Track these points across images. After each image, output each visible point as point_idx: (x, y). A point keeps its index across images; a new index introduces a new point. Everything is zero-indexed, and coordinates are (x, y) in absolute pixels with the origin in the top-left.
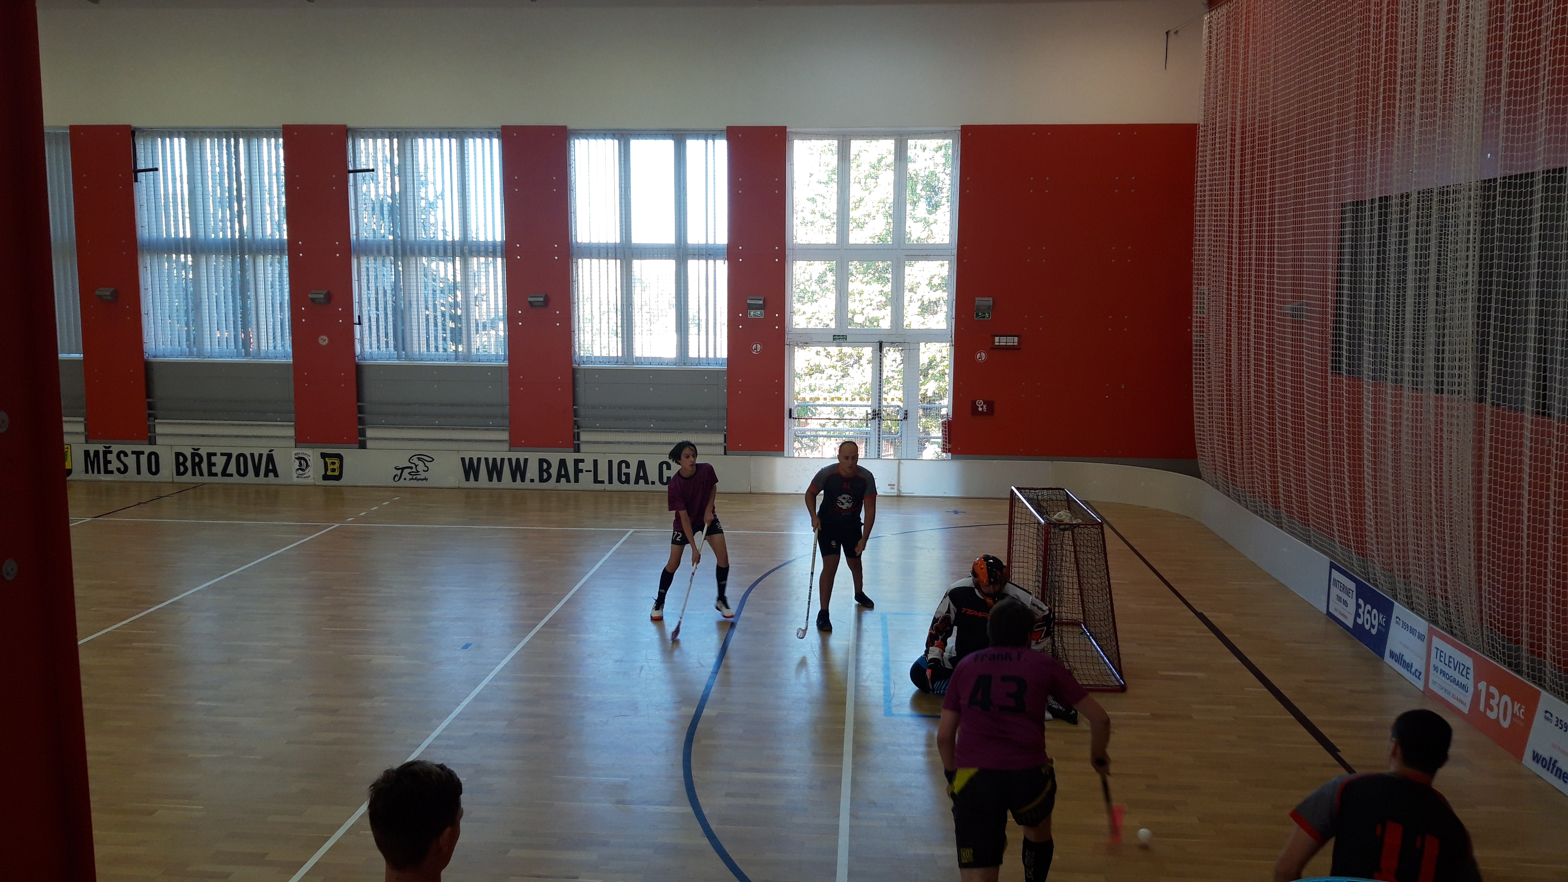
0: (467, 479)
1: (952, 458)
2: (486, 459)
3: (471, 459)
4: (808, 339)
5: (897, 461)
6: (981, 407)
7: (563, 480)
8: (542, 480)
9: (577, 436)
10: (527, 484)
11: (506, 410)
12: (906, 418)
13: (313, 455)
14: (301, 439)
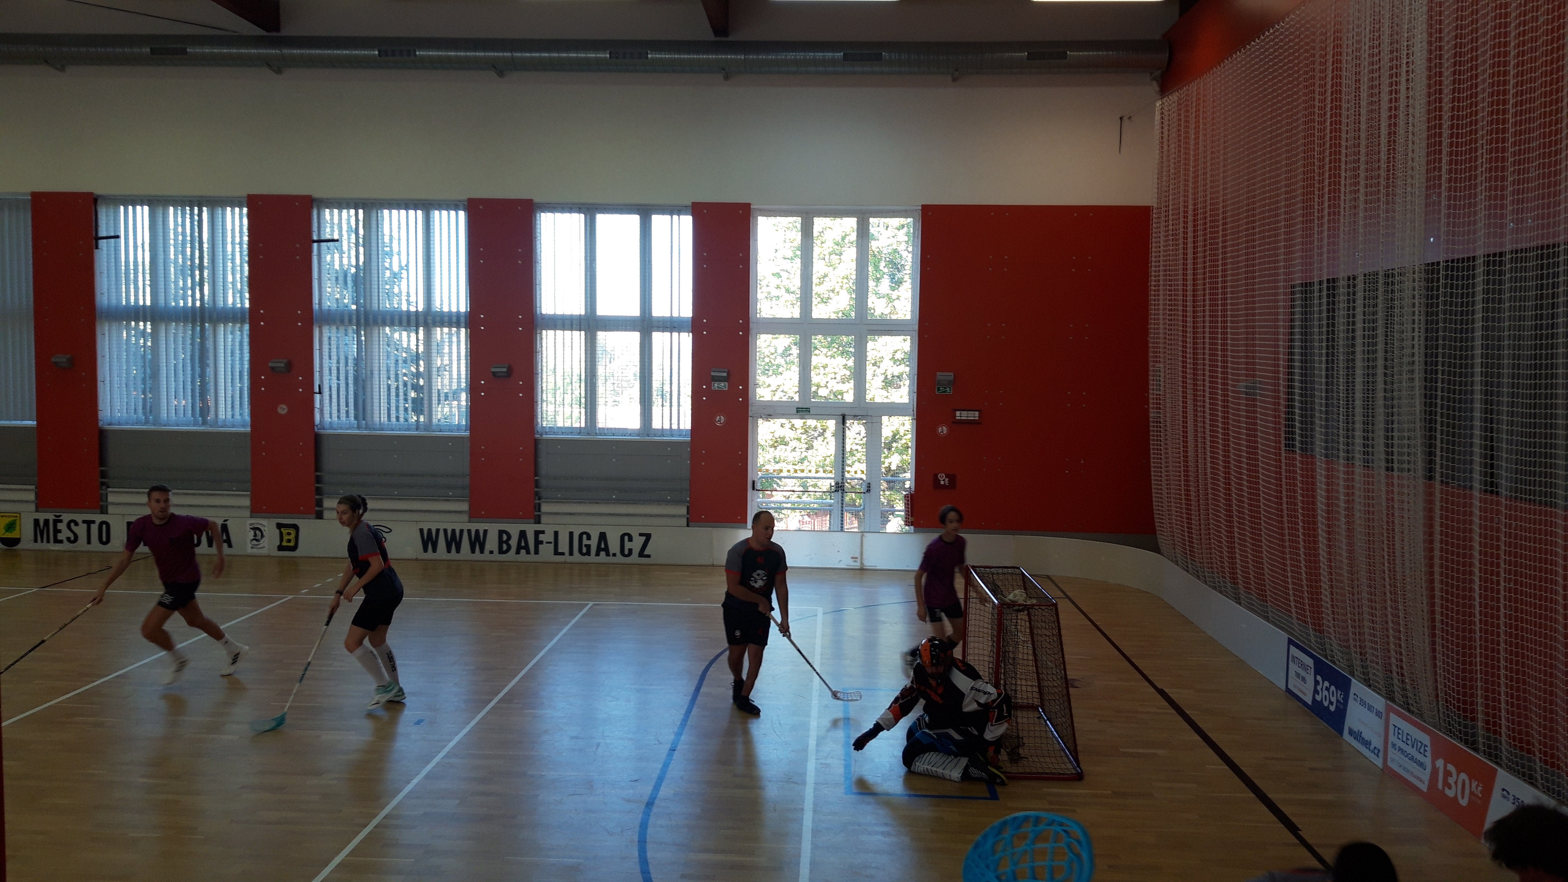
0: (425, 550)
1: (915, 532)
2: (445, 531)
3: (429, 530)
4: (773, 411)
5: (860, 534)
6: (943, 480)
7: (523, 552)
8: (501, 552)
9: (538, 508)
10: (486, 556)
11: (467, 481)
12: (868, 491)
13: (268, 525)
14: (256, 510)
